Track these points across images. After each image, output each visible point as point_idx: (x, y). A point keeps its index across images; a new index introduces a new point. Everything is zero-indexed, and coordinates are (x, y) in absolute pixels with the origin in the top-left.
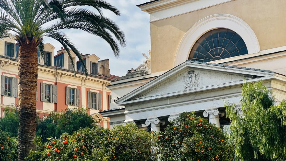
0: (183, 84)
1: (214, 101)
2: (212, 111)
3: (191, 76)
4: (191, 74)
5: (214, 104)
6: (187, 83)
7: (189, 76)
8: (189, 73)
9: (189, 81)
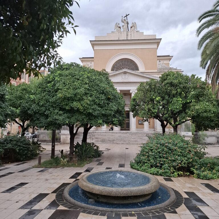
0: (121, 78)
1: (135, 87)
2: (134, 91)
7: (124, 75)
8: (124, 74)
9: (124, 77)
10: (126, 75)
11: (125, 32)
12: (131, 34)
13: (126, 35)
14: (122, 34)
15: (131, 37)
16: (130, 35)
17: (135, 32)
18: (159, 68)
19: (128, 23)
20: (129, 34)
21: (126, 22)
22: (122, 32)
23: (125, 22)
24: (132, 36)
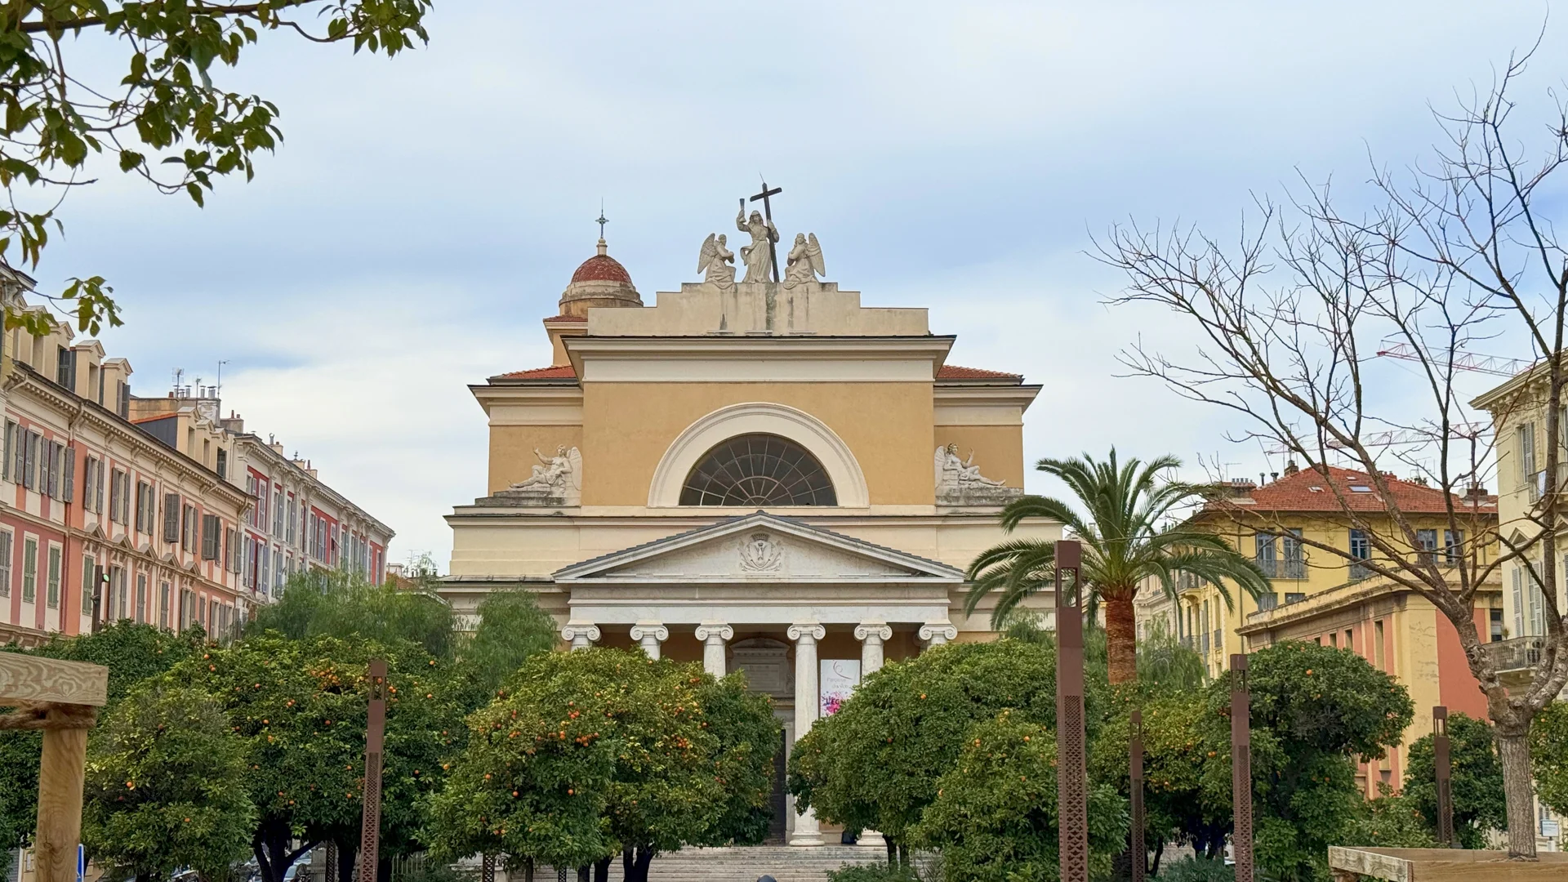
0: (740, 560)
1: (815, 608)
2: (810, 629)
3: (760, 545)
4: (760, 542)
5: (814, 613)
6: (750, 559)
7: (756, 544)
8: (755, 538)
9: (754, 555)
10: (765, 544)
11: (760, 290)
12: (791, 302)
13: (765, 307)
14: (743, 299)
15: (791, 314)
16: (786, 309)
17: (814, 287)
18: (946, 488)
19: (772, 236)
20: (782, 298)
21: (765, 232)
22: (743, 289)
23: (756, 229)
24: (799, 312)
